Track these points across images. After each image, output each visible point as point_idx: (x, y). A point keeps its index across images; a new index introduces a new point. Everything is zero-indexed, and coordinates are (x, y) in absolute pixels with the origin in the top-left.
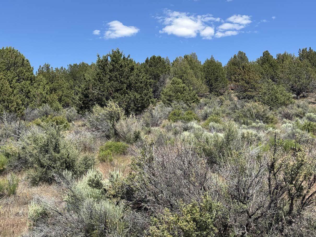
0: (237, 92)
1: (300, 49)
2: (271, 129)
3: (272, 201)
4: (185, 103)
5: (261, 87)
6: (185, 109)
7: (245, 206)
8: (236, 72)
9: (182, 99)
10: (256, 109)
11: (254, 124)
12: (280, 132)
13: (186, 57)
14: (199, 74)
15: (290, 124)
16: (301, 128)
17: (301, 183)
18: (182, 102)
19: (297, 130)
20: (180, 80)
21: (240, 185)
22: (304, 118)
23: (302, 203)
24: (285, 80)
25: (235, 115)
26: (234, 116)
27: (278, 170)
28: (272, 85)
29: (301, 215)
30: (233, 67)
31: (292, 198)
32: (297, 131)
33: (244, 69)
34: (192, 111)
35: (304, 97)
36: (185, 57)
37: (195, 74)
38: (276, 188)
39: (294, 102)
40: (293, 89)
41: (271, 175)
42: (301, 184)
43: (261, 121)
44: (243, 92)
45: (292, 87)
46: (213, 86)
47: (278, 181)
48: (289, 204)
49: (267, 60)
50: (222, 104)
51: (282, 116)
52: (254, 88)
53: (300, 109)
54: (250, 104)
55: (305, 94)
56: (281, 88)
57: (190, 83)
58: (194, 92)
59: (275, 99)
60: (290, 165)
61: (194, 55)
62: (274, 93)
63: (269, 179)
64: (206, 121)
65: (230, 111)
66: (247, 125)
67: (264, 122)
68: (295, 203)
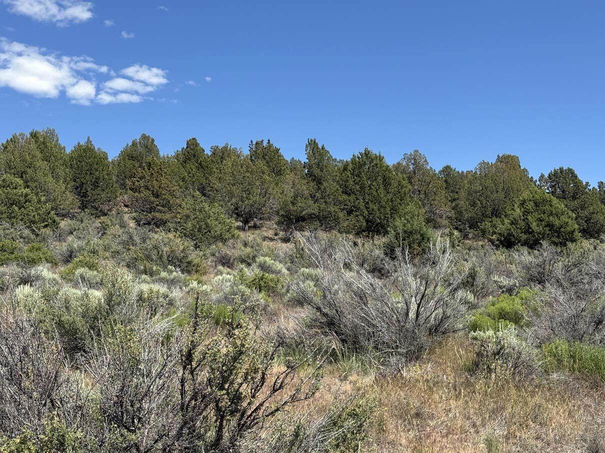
0: (135, 212)
1: (252, 141)
2: (194, 284)
3: (185, 423)
4: (28, 227)
5: (180, 206)
6: (27, 240)
7: (133, 437)
8: (134, 173)
9: (22, 220)
10: (169, 245)
11: (164, 274)
12: (211, 290)
13: (35, 136)
14: (61, 171)
15: (228, 276)
16: (247, 284)
17: (239, 388)
18: (20, 226)
19: (240, 287)
20: (19, 181)
21: (125, 395)
22: (254, 265)
23: (239, 424)
24: (224, 195)
25: (130, 255)
26: (126, 257)
27: (200, 364)
28: (202, 201)
29: (236, 448)
30: (129, 163)
31: (221, 415)
32: (241, 289)
33: (151, 169)
34: (42, 244)
35: (255, 227)
36: (31, 134)
37: (53, 170)
38: (194, 397)
39: (239, 235)
40: (237, 213)
41: (187, 372)
42: (238, 390)
43: (178, 269)
44: (147, 212)
45: (236, 209)
46: (89, 196)
47: (197, 385)
48: (216, 427)
49: (194, 156)
50: (105, 233)
51: (216, 261)
52: (168, 206)
53: (248, 250)
54: (159, 236)
55: (258, 223)
56: (217, 208)
57: (41, 188)
58: (48, 206)
59: (204, 229)
60: (222, 355)
61: (51, 134)
62: (204, 217)
63: (183, 382)
64: (70, 265)
65: (120, 247)
66: (151, 275)
67: (183, 271)
68: (226, 425)
